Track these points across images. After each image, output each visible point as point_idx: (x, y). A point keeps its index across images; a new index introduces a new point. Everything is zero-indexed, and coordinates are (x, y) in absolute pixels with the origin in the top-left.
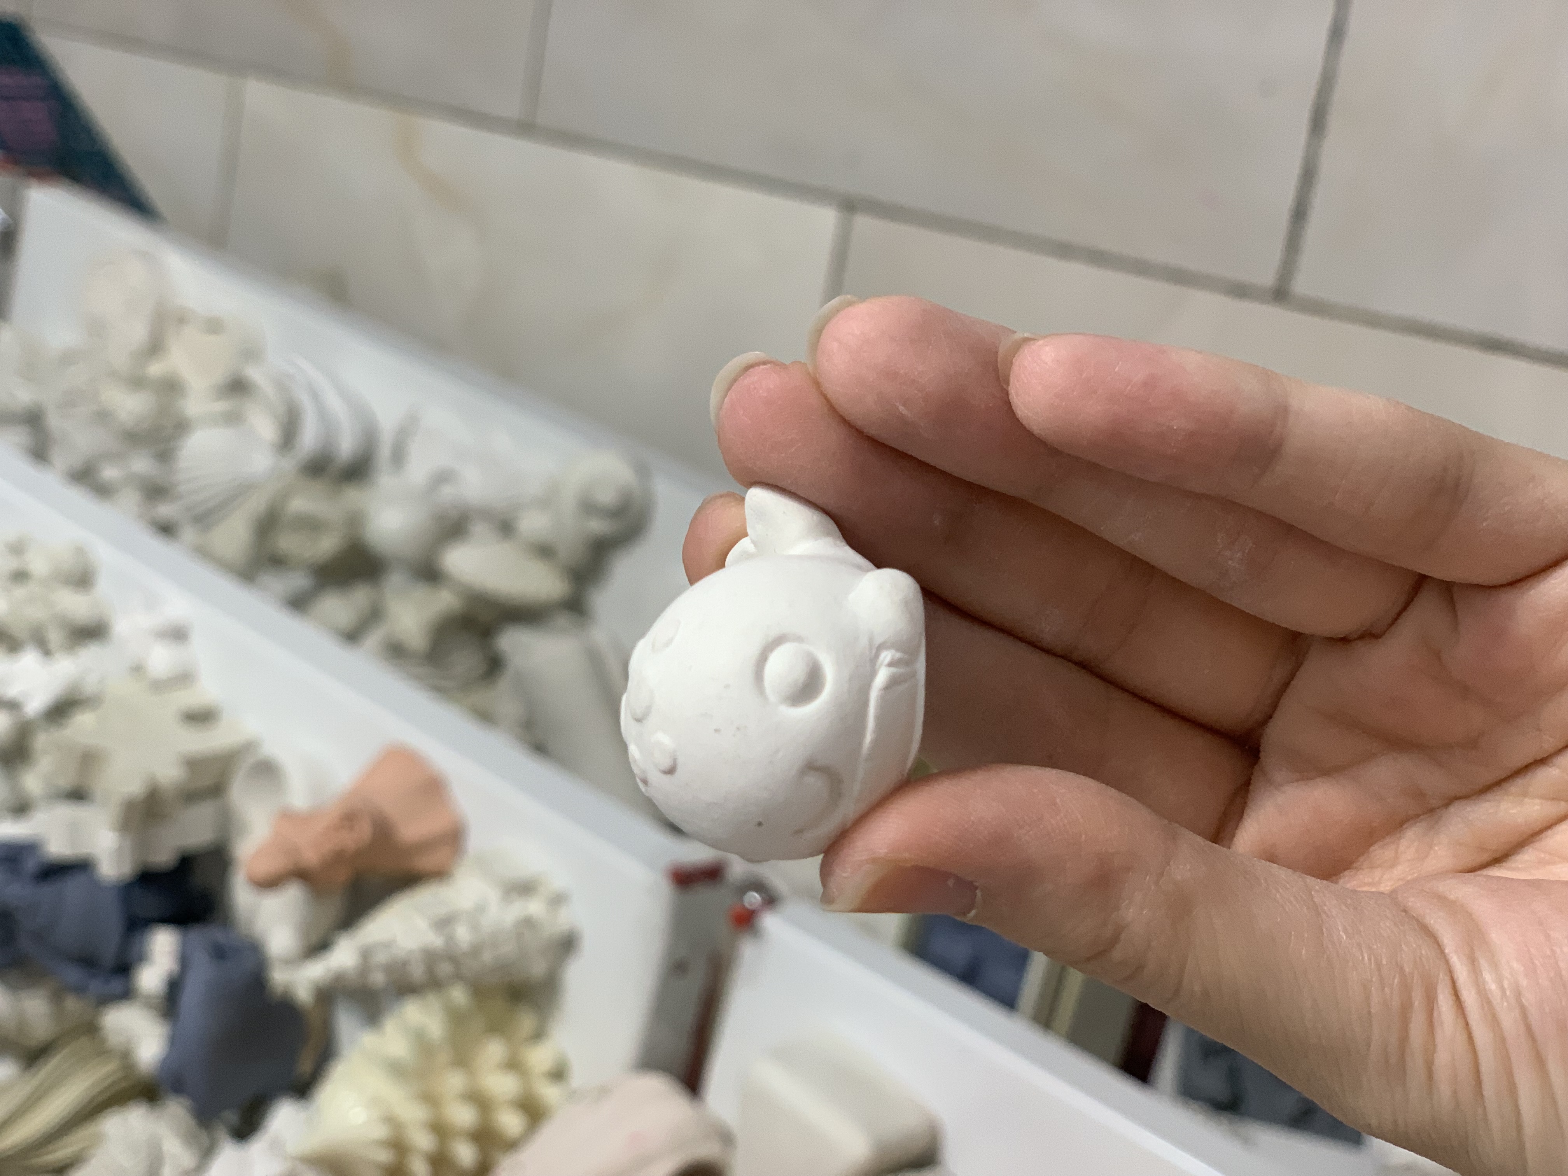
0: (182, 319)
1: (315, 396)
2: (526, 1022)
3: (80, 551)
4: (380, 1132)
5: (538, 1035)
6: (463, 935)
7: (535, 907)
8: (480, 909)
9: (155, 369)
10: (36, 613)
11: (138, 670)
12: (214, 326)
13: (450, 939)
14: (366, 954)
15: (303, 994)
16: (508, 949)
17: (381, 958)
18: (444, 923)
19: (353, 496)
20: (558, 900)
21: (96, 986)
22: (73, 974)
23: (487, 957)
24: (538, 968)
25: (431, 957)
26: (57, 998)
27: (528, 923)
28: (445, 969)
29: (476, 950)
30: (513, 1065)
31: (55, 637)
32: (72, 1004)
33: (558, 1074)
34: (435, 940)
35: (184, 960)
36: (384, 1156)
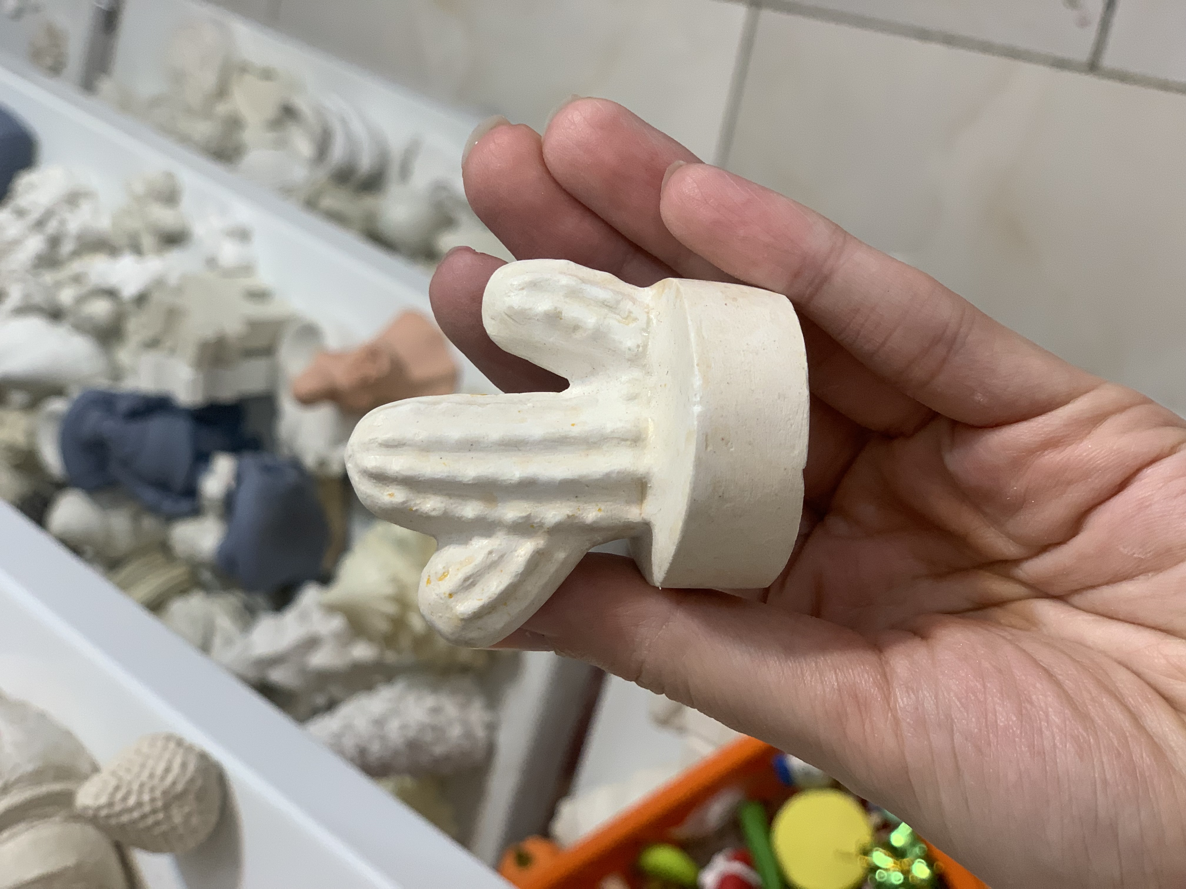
0: (244, 69)
1: (344, 122)
3: (170, 176)
4: (389, 590)
9: (222, 109)
10: (134, 224)
11: (211, 262)
12: (267, 75)
19: (368, 202)
21: (168, 505)
22: (150, 495)
26: (136, 518)
31: (147, 241)
32: (149, 523)
35: (239, 477)
36: (391, 609)
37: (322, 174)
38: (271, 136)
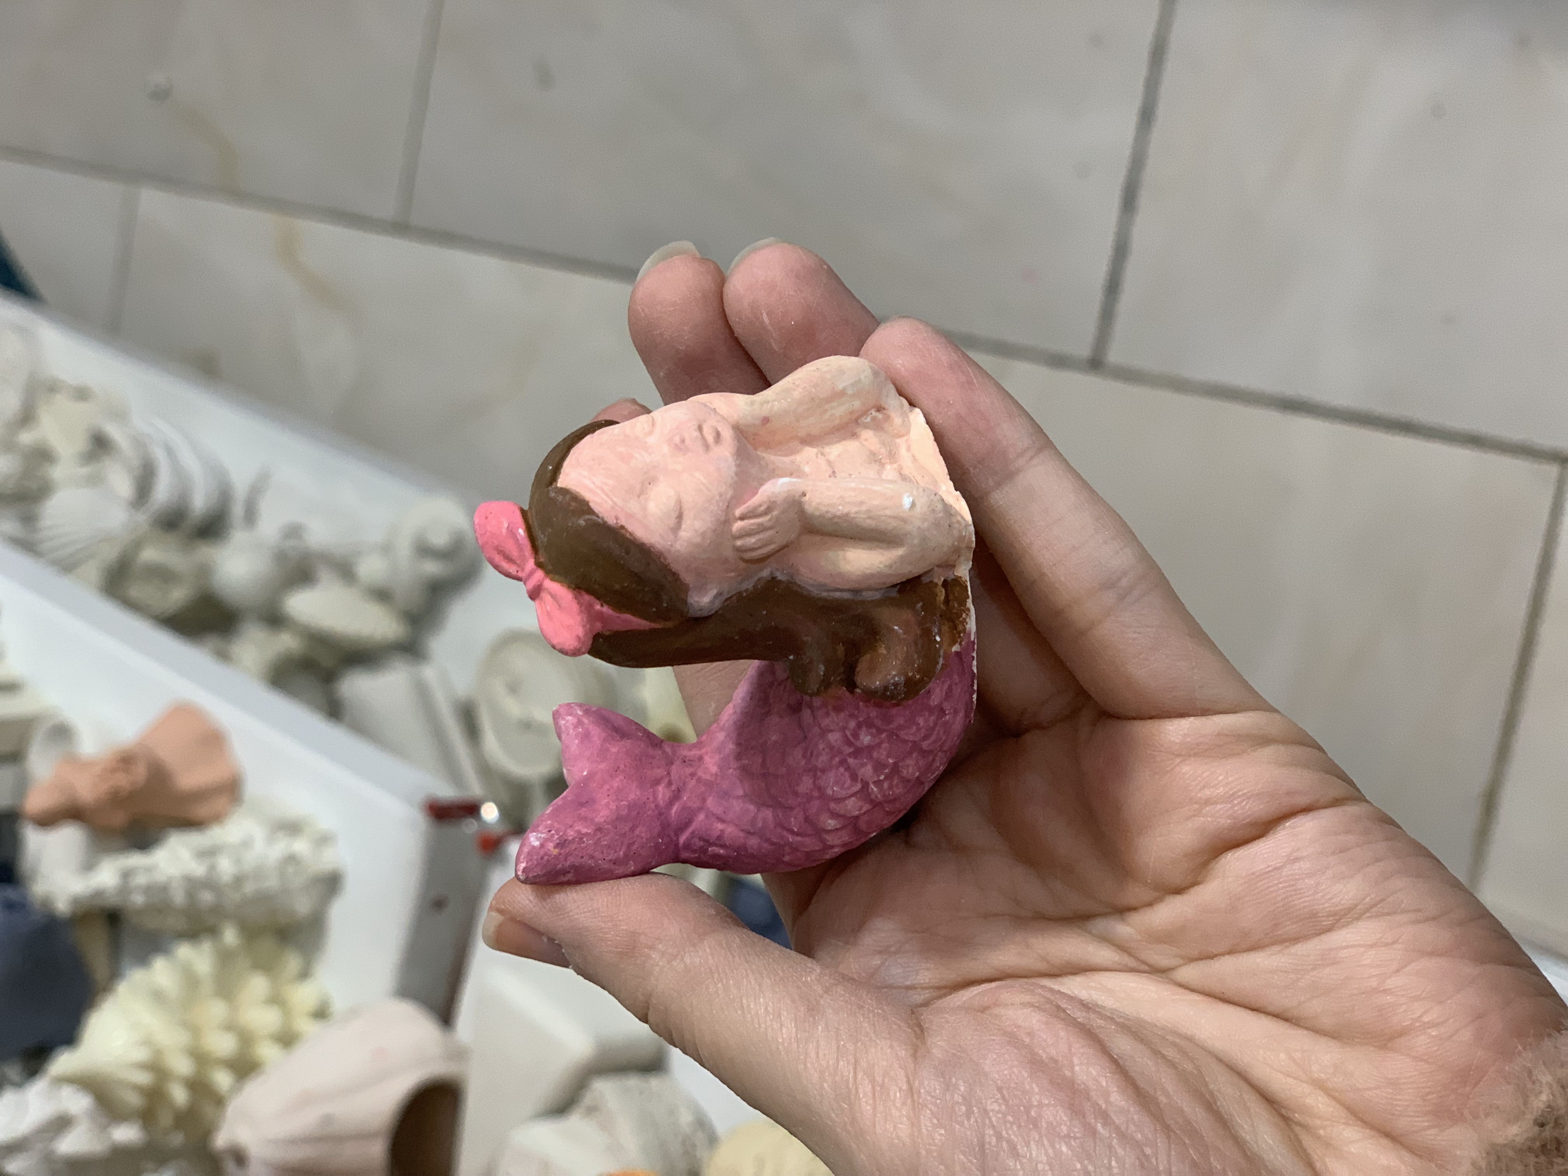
0: (53, 387)
1: (170, 451)
2: (292, 962)
4: (141, 1054)
5: (304, 974)
6: (226, 867)
7: (301, 846)
8: (246, 844)
9: (26, 438)
12: (82, 394)
13: (212, 868)
14: (126, 875)
15: (62, 906)
16: (272, 883)
17: (141, 880)
18: (208, 854)
19: (207, 552)
20: (324, 840)
23: (249, 888)
24: (303, 906)
25: (193, 885)
27: (291, 859)
28: (207, 897)
29: (239, 880)
30: (276, 1000)
33: (321, 1013)
34: (198, 869)
36: (143, 1078)
37: (143, 518)
38: (85, 471)
